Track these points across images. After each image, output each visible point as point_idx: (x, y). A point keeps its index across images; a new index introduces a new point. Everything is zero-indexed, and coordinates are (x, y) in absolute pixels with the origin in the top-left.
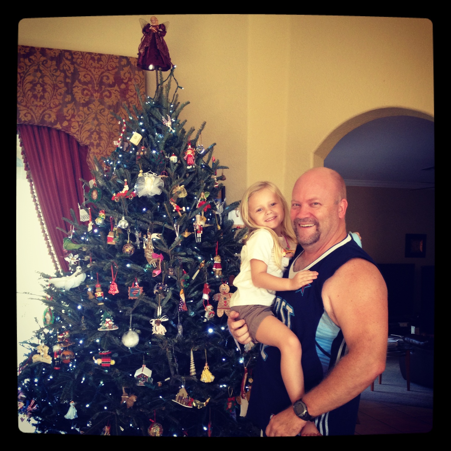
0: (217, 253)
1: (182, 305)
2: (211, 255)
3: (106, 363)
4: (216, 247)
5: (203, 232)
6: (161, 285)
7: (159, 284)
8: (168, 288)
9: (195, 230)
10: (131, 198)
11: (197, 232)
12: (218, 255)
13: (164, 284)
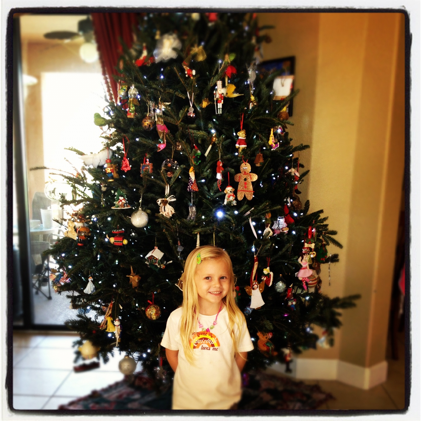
0: (241, 127)
1: (190, 184)
2: (233, 129)
3: (118, 242)
4: (242, 120)
5: (223, 102)
6: (169, 162)
7: (167, 161)
8: (177, 165)
9: (215, 99)
10: (148, 64)
11: (217, 101)
12: (243, 130)
13: (174, 161)
